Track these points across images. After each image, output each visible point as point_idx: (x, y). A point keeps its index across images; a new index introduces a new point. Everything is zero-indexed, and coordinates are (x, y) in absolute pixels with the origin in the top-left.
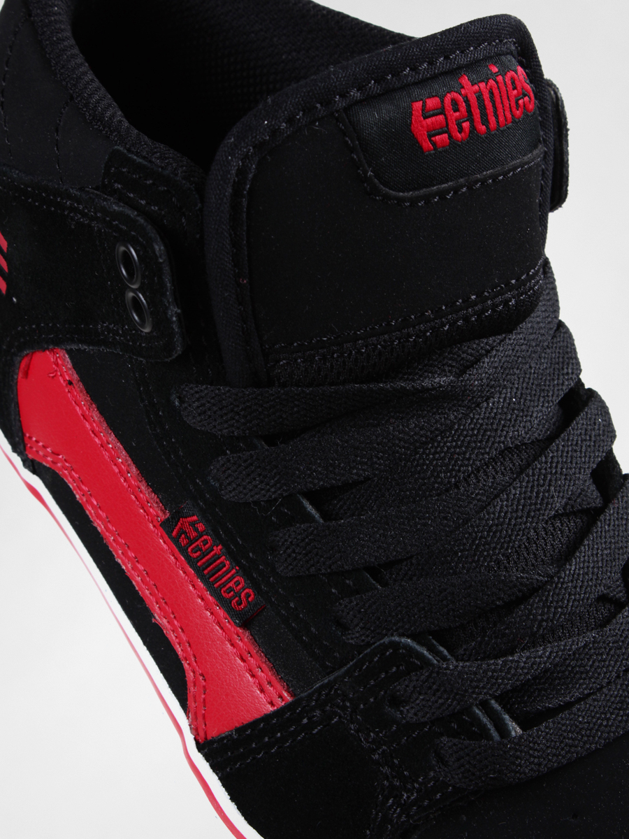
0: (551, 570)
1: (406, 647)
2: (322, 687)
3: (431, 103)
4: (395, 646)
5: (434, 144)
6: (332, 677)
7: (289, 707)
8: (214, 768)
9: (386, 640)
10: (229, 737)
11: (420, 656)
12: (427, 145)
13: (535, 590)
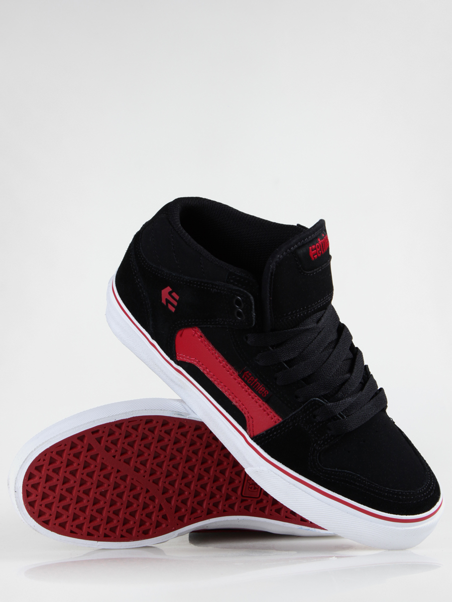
0: (348, 375)
1: (318, 400)
2: (293, 415)
3: (313, 247)
4: (315, 400)
5: (314, 258)
6: (295, 412)
7: (283, 423)
8: (258, 444)
9: (312, 399)
10: (263, 434)
11: (321, 402)
12: (313, 259)
13: (347, 381)
